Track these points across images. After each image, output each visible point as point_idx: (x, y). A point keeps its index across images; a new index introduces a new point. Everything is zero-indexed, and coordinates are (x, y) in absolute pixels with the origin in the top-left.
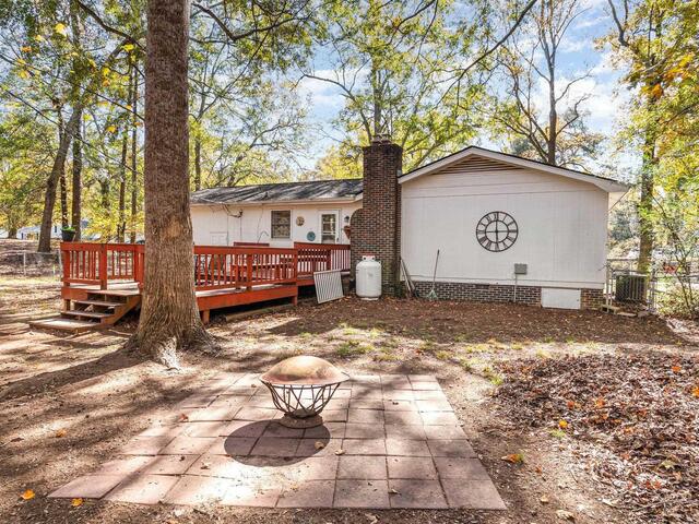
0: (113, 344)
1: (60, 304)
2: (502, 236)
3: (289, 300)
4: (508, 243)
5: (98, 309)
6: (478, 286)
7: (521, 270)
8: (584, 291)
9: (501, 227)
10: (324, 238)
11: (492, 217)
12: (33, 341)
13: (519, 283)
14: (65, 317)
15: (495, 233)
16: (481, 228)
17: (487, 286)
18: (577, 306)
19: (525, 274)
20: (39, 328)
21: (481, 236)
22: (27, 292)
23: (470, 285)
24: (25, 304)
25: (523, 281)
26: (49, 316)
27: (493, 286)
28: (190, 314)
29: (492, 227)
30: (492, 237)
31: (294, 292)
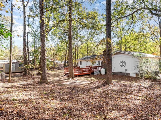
0: (67, 78)
1: (65, 74)
2: (123, 65)
3: (90, 74)
4: (124, 66)
5: (67, 75)
6: (120, 73)
7: (126, 70)
8: (136, 74)
9: (123, 63)
10: (99, 65)
11: (122, 62)
12: (62, 78)
13: (126, 72)
14: (64, 76)
15: (122, 64)
16: (120, 63)
17: (122, 73)
18: (135, 76)
19: (127, 71)
20: (62, 77)
21: (120, 65)
22: (62, 73)
23: (119, 72)
24: (62, 74)
25: (127, 72)
26: (63, 75)
27: (123, 73)
28: (73, 75)
29: (122, 63)
30: (122, 65)
31: (90, 73)
